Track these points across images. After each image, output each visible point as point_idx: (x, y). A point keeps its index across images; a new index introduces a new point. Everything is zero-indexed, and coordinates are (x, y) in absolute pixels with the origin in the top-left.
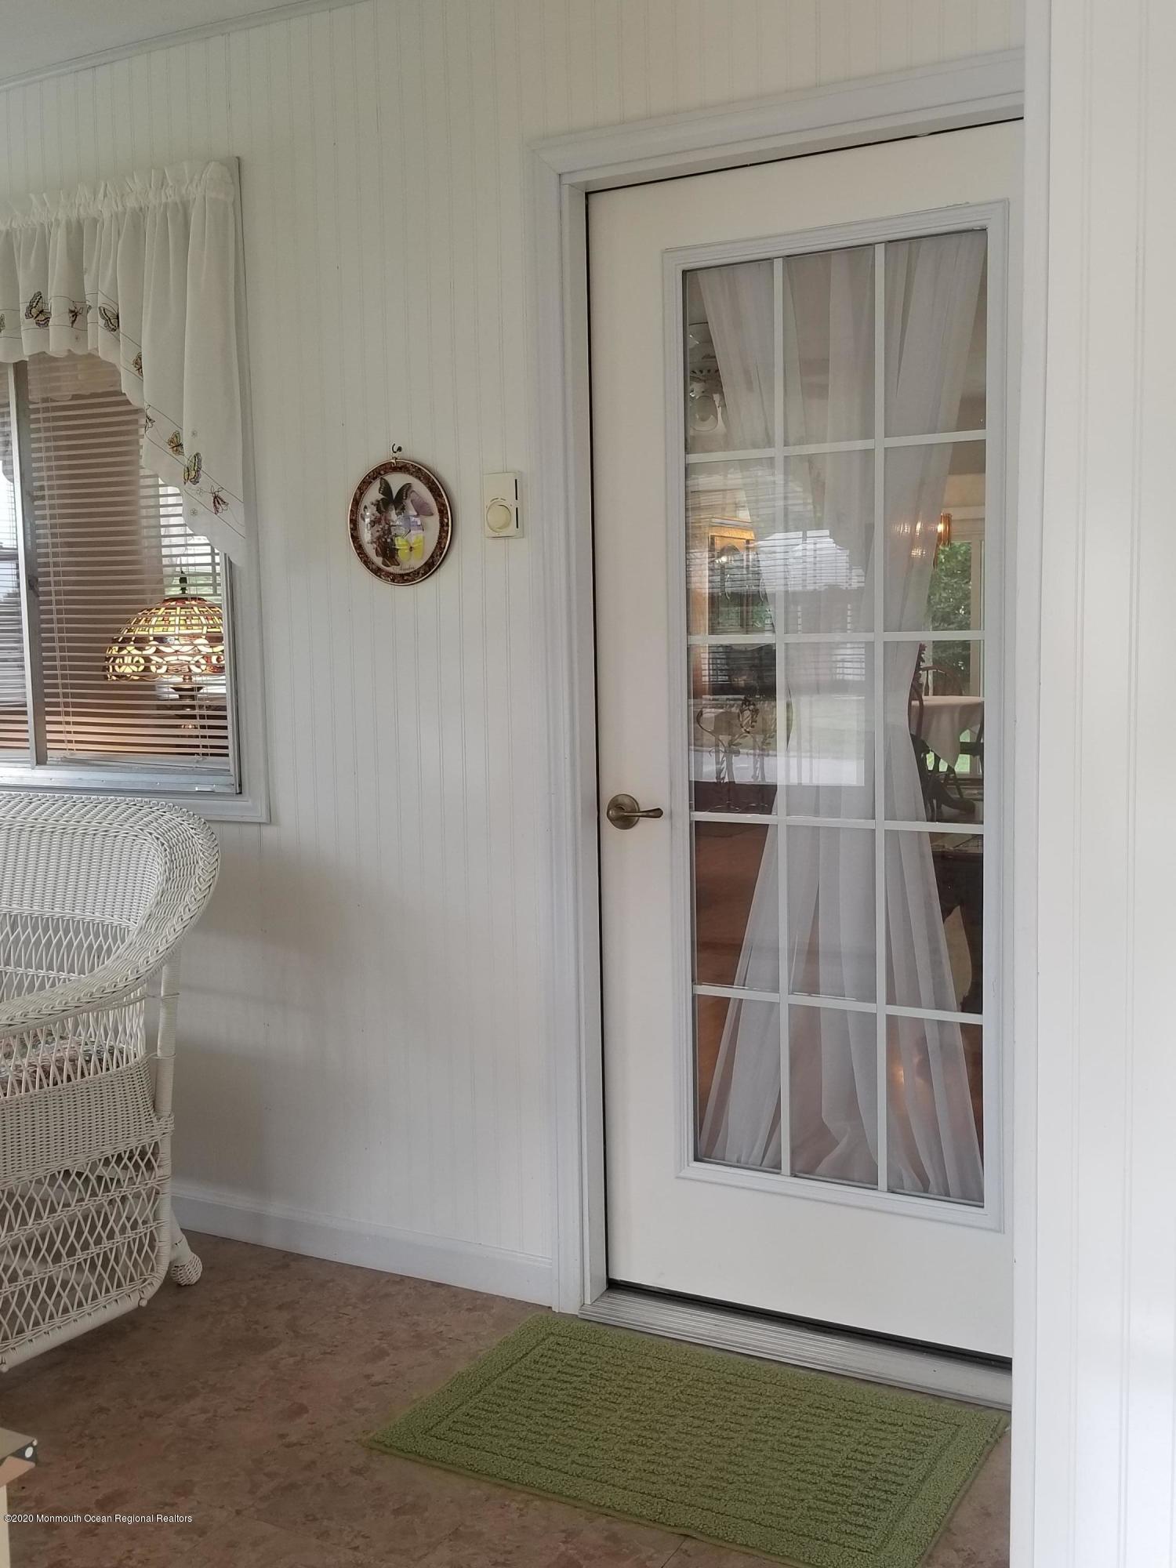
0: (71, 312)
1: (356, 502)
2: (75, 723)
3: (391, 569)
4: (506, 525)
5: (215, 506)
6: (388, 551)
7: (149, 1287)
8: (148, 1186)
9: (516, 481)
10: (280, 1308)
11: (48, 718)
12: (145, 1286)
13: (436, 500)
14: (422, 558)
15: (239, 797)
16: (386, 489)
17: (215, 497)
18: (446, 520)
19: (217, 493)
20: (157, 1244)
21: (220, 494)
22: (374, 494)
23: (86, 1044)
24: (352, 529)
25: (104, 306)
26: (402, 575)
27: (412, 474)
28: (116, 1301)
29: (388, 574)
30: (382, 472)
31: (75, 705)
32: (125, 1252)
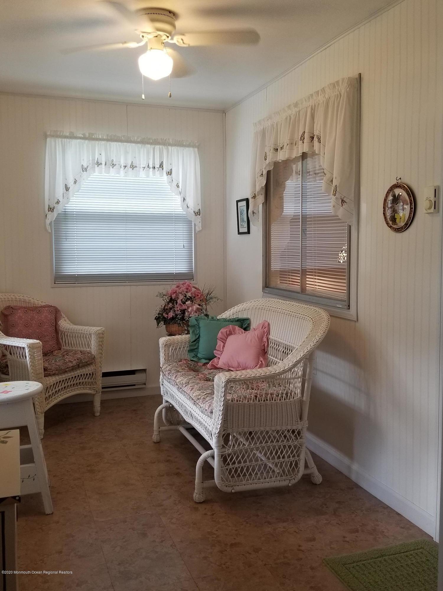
0: (311, 137)
1: (385, 200)
2: (318, 279)
3: (394, 226)
4: (430, 208)
5: (342, 203)
6: (394, 219)
7: (293, 480)
8: (295, 444)
9: (435, 190)
10: (337, 502)
11: (307, 276)
12: (292, 479)
13: (409, 198)
14: (404, 222)
15: (348, 310)
16: (394, 196)
17: (342, 200)
18: (412, 206)
19: (343, 199)
20: (299, 466)
21: (344, 199)
22: (390, 198)
23: (261, 390)
24: (384, 211)
25: (318, 134)
26: (398, 229)
27: (402, 188)
28: (280, 481)
29: (394, 228)
30: (393, 188)
31: (318, 273)
32: (289, 464)
